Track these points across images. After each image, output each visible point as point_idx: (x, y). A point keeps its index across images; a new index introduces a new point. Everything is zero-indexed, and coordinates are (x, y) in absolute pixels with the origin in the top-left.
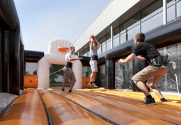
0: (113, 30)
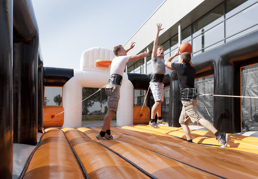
0: (182, 31)
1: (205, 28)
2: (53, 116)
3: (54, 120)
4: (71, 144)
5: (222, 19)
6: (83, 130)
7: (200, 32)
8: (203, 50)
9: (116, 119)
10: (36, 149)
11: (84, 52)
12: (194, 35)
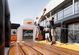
1: (58, 13)
2: (14, 38)
3: (14, 39)
4: (21, 47)
5: (62, 11)
6: (23, 42)
7: (56, 14)
8: (57, 19)
9: (33, 38)
10: (10, 49)
11: (23, 19)
12: (55, 15)
